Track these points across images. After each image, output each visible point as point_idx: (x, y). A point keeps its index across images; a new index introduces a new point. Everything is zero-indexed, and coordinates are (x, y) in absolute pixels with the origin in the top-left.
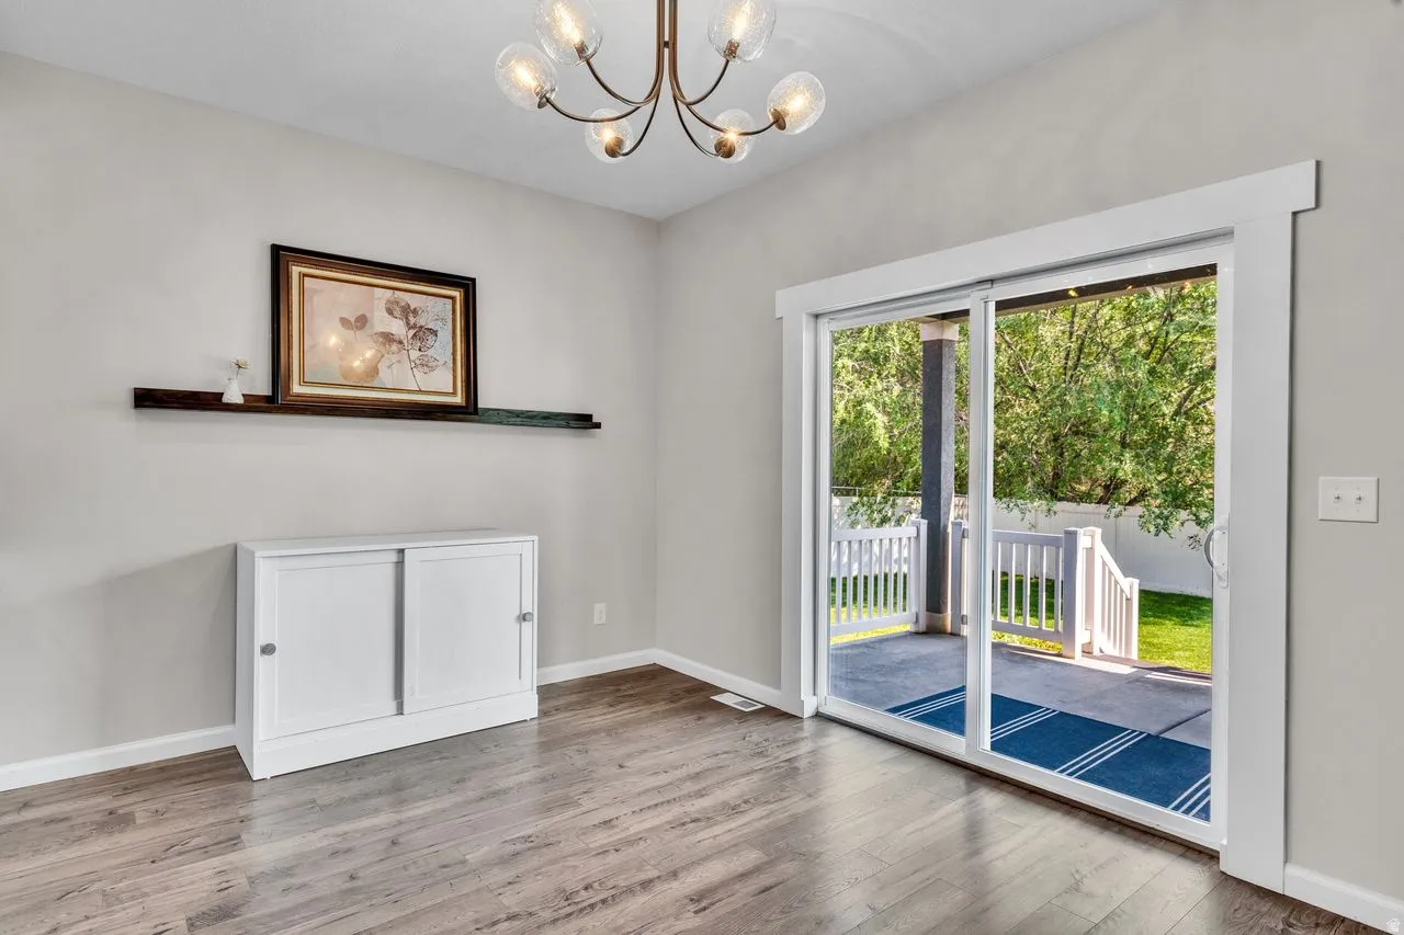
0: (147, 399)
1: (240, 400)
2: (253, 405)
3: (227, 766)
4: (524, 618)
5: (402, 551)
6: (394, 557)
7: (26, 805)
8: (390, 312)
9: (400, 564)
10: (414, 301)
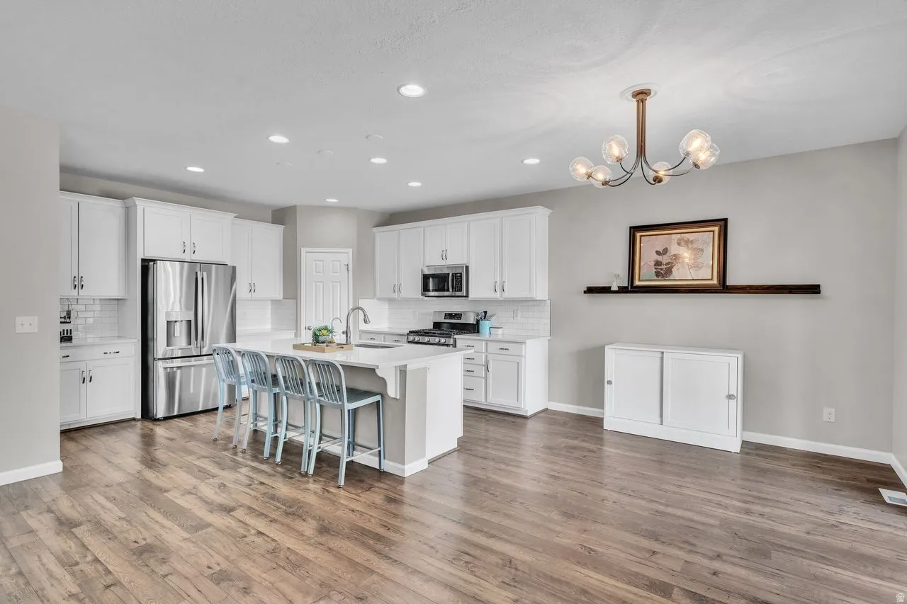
0: (590, 290)
1: (616, 289)
2: (622, 290)
3: (597, 422)
4: (730, 397)
5: (663, 353)
6: (660, 355)
7: (554, 414)
8: (679, 244)
9: (662, 358)
10: (691, 237)
